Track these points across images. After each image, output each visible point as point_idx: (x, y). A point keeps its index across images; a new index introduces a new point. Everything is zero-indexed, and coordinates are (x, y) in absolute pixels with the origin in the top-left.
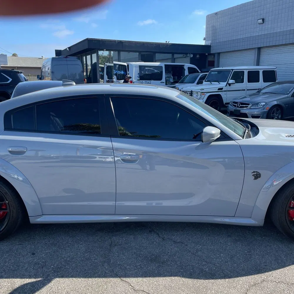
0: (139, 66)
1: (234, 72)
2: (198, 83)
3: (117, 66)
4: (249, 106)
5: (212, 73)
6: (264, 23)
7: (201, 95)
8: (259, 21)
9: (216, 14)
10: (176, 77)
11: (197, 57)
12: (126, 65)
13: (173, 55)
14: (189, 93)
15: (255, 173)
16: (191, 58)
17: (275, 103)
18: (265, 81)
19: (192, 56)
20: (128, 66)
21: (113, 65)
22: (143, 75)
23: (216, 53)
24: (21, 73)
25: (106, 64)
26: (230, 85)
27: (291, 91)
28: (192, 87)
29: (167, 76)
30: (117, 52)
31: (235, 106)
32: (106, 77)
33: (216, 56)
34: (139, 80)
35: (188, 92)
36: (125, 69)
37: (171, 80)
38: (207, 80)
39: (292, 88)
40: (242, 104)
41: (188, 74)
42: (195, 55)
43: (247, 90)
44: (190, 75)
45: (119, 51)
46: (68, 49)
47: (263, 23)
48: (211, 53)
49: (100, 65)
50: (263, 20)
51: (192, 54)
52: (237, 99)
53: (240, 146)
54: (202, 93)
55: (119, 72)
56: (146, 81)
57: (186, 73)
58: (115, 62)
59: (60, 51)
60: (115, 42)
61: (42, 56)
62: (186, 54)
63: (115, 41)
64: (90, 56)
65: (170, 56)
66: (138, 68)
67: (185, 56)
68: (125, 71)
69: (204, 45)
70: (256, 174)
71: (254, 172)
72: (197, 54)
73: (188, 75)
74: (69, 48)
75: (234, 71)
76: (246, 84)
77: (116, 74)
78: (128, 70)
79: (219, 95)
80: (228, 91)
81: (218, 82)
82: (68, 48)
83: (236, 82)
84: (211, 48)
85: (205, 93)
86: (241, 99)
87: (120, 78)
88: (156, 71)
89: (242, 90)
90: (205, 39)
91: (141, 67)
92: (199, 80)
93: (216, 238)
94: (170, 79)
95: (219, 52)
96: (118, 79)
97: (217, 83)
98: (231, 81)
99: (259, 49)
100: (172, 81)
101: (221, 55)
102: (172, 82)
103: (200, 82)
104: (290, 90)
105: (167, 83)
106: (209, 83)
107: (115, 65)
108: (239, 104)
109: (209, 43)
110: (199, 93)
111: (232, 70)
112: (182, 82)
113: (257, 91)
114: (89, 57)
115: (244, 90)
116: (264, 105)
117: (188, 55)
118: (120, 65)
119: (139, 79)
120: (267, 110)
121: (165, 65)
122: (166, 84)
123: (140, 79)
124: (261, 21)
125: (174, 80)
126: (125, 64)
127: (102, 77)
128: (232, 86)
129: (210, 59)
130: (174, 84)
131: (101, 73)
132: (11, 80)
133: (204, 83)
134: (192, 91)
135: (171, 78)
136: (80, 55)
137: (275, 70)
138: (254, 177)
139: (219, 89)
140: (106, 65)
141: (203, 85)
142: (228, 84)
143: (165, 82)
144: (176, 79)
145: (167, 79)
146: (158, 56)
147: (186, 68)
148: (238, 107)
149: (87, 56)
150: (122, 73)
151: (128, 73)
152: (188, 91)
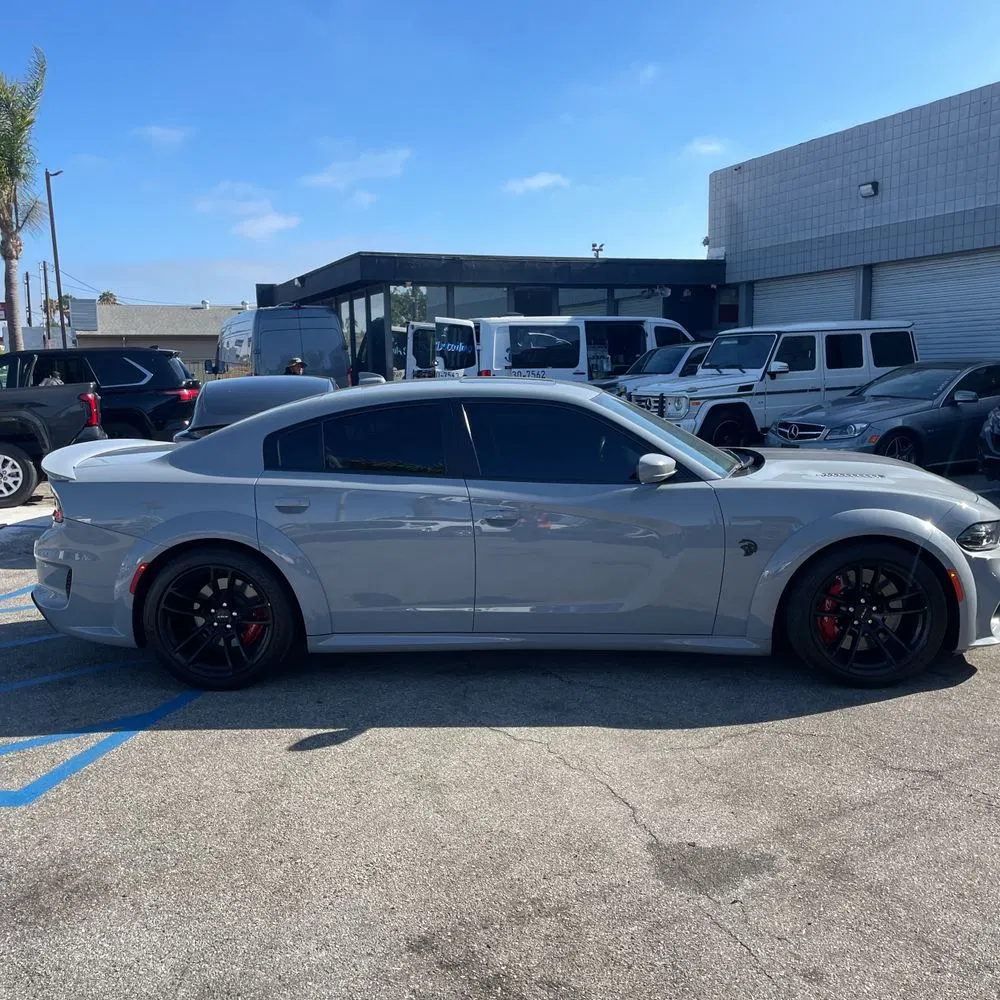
0: (511, 327)
1: (785, 338)
2: (683, 374)
3: (446, 329)
4: (823, 433)
5: (723, 343)
6: (880, 193)
7: (689, 407)
8: (862, 188)
9: (738, 168)
10: (621, 358)
11: (685, 294)
12: (473, 326)
13: (611, 293)
14: (656, 402)
15: (746, 543)
16: (666, 300)
17: (899, 423)
18: (878, 363)
19: (669, 292)
20: (477, 327)
21: (433, 326)
22: (519, 353)
23: (742, 283)
24: (177, 355)
25: (412, 323)
26: (773, 375)
27: (943, 390)
28: (663, 385)
29: (592, 353)
30: (444, 289)
31: (784, 434)
32: (411, 361)
33: (743, 290)
34: (510, 368)
35: (652, 399)
36: (469, 336)
37: (605, 367)
38: (707, 364)
39: (946, 383)
40: (803, 427)
41: (655, 347)
42: (677, 290)
43: (827, 389)
44: (662, 349)
45: (450, 287)
46: (296, 282)
47: (876, 193)
48: (727, 282)
49: (395, 328)
50: (875, 185)
51: (666, 286)
52: (790, 415)
53: (715, 491)
54: (691, 399)
55: (452, 347)
56: (531, 370)
57: (651, 343)
58: (439, 319)
59: (272, 287)
60: (441, 260)
61: (203, 302)
62: (652, 287)
63: (437, 258)
64: (363, 300)
65: (602, 293)
66: (508, 334)
67: (646, 294)
68: (469, 343)
69: (705, 258)
70: (749, 546)
71: (744, 541)
72: (683, 287)
73: (653, 352)
74: (302, 279)
75: (783, 336)
76: (821, 373)
77: (442, 354)
78: (478, 340)
79: (743, 405)
80: (769, 393)
81: (740, 370)
82: (298, 278)
83: (792, 368)
84: (727, 267)
85: (702, 401)
86: (799, 414)
87: (452, 365)
88: (559, 340)
89: (810, 390)
90: (706, 242)
91: (514, 331)
92: (687, 362)
93: (677, 681)
94: (602, 362)
95: (750, 279)
96: (448, 366)
97: (737, 371)
98: (776, 366)
99: (869, 269)
100: (607, 367)
101: (758, 287)
102: (610, 370)
103: (689, 371)
104: (941, 389)
105: (594, 375)
106: (714, 371)
107: (440, 326)
108: (795, 429)
109: (719, 253)
110: (683, 401)
111: (779, 333)
112: (639, 371)
113: (851, 391)
114: (360, 303)
115: (818, 390)
116: (863, 431)
117: (657, 290)
118: (452, 326)
119: (510, 364)
120: (872, 444)
121: (586, 322)
122: (591, 378)
123: (514, 366)
124: (868, 189)
125: (614, 366)
126: (469, 323)
127: (401, 363)
128: (780, 379)
129: (725, 300)
130: (613, 378)
131: (396, 351)
132: (150, 375)
133: (701, 371)
134: (662, 397)
135: (604, 360)
136: (331, 298)
137: (909, 330)
138: (743, 552)
139: (742, 389)
140: (413, 326)
141: (697, 378)
142: (767, 376)
143: (586, 371)
144: (619, 363)
145: (593, 362)
146: (565, 296)
147: (649, 329)
148: (792, 436)
149: (356, 302)
150: (461, 348)
151: (477, 347)
152: (653, 397)
